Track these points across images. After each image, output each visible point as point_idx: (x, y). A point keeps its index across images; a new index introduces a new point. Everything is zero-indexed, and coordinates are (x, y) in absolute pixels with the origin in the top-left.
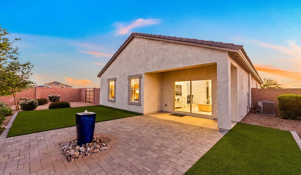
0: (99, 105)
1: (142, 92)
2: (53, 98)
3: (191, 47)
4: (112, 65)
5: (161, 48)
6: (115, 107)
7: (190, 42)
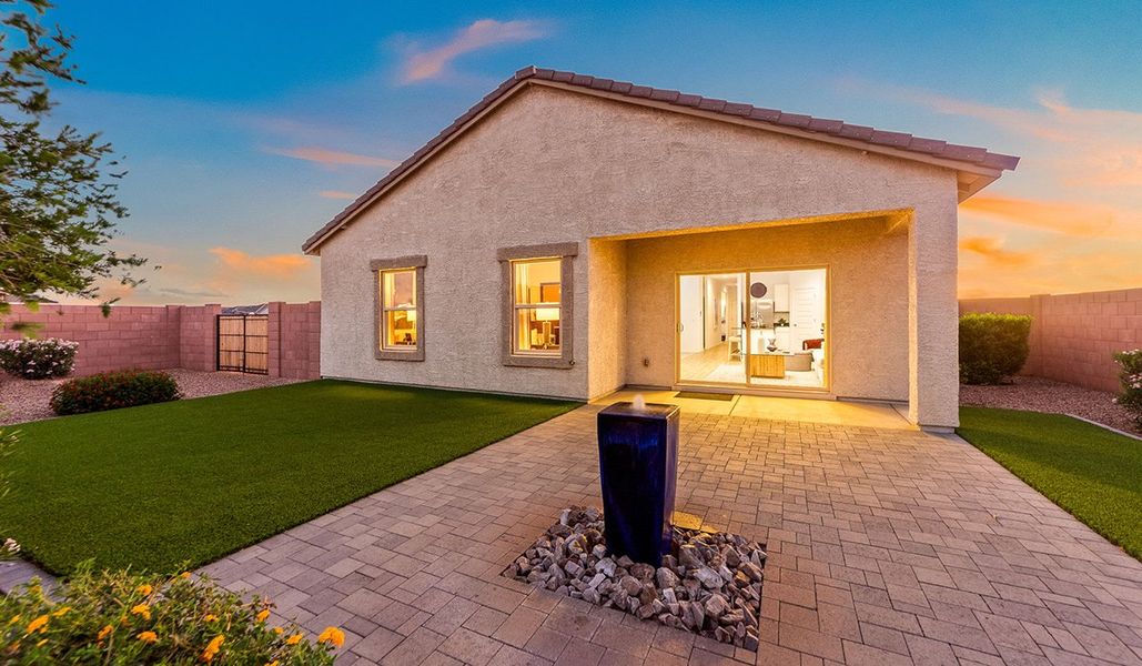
0: (312, 378)
1: (577, 316)
2: (30, 358)
3: (809, 149)
4: (399, 200)
5: (674, 144)
6: (421, 381)
7: (818, 132)
